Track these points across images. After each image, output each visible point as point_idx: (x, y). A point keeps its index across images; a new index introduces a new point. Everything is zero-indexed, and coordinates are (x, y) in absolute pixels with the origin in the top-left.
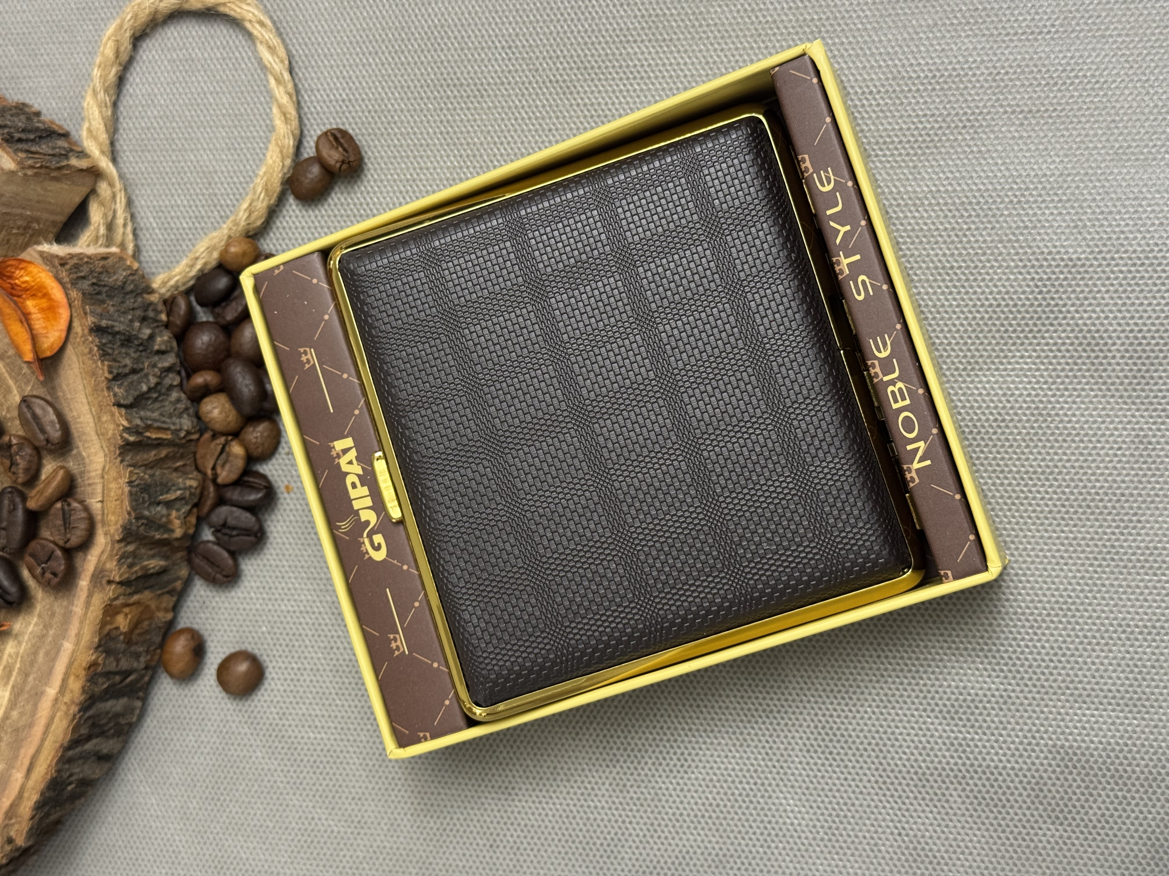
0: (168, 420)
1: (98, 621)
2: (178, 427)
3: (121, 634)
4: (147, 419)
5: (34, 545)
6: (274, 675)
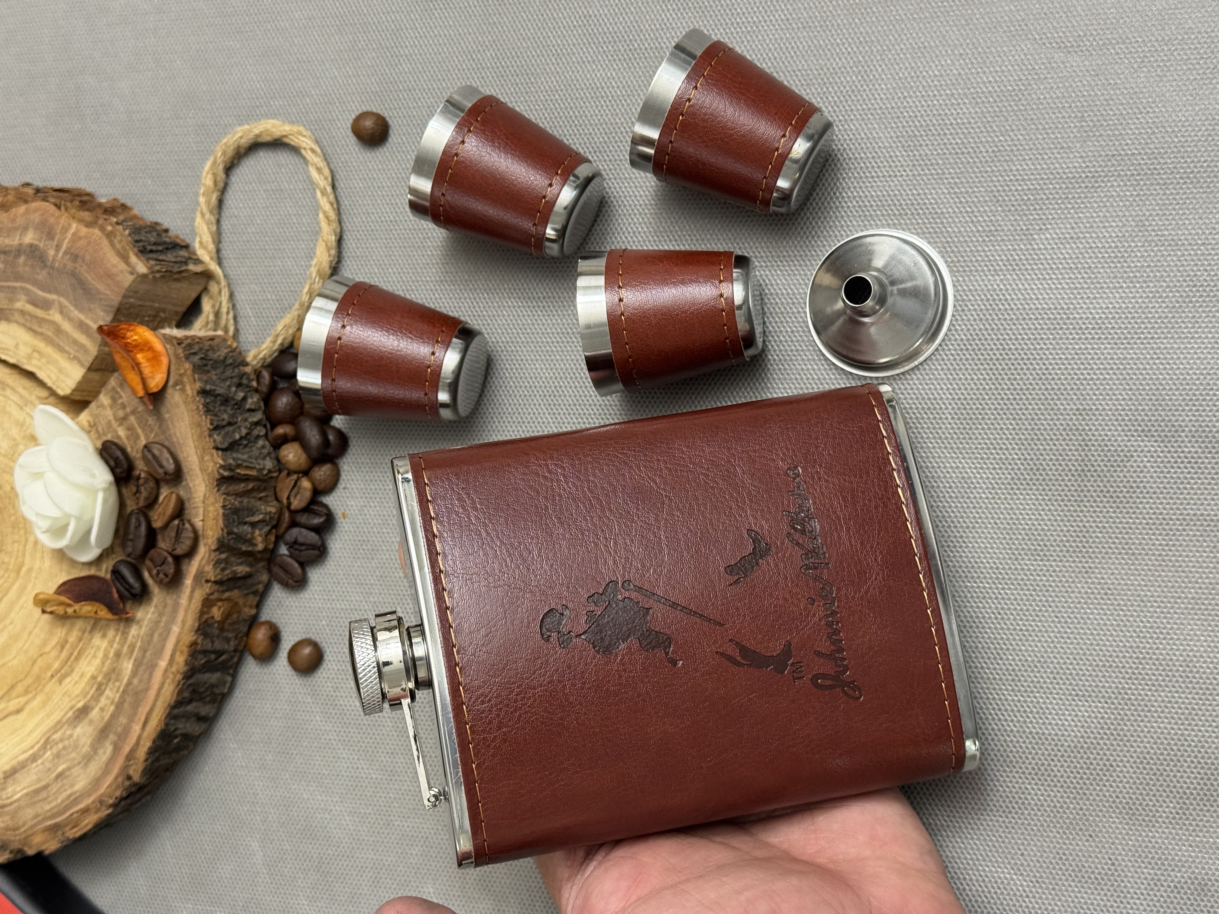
0: (254, 461)
1: (198, 611)
2: (262, 466)
3: (216, 622)
4: (238, 459)
5: (152, 552)
6: (330, 658)
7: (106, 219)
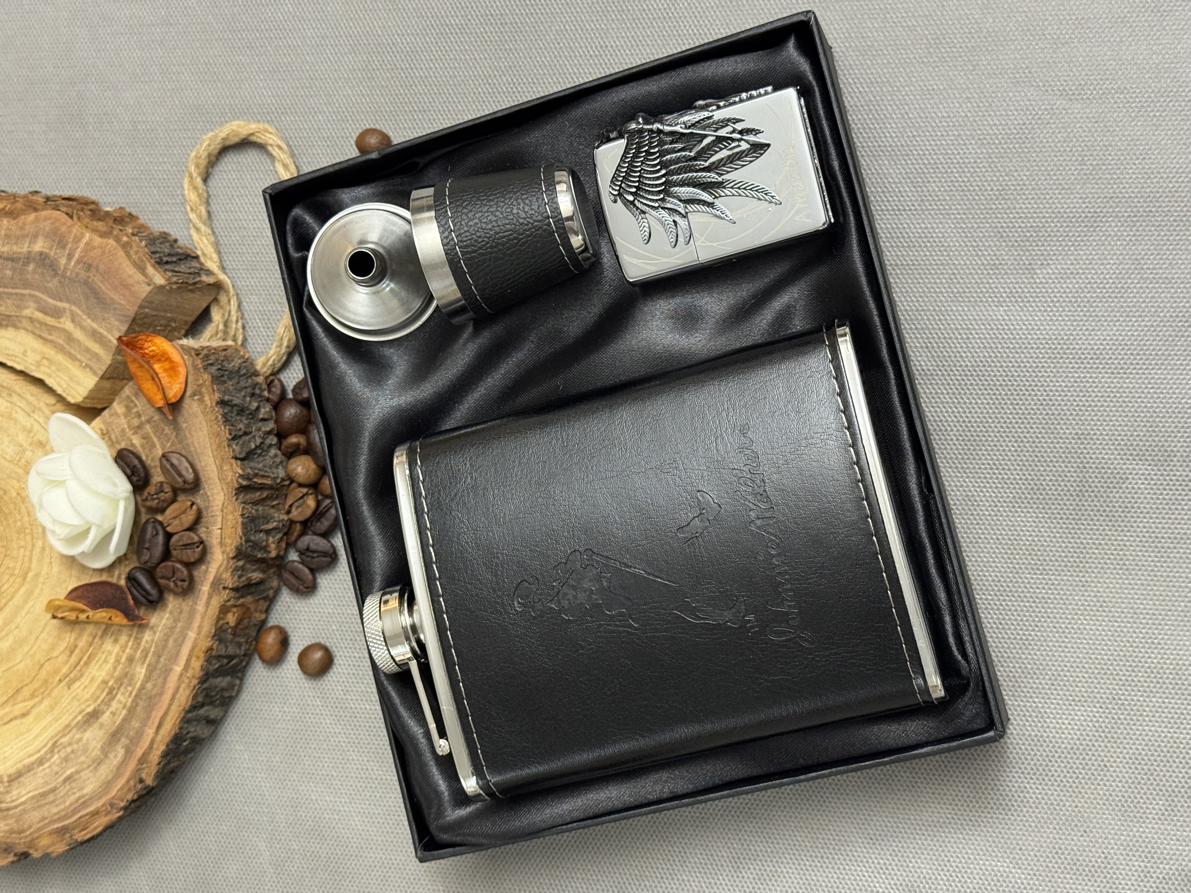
0: (269, 470)
1: (215, 617)
2: (276, 475)
3: (230, 628)
4: (255, 469)
6: (341, 662)
7: (121, 230)
